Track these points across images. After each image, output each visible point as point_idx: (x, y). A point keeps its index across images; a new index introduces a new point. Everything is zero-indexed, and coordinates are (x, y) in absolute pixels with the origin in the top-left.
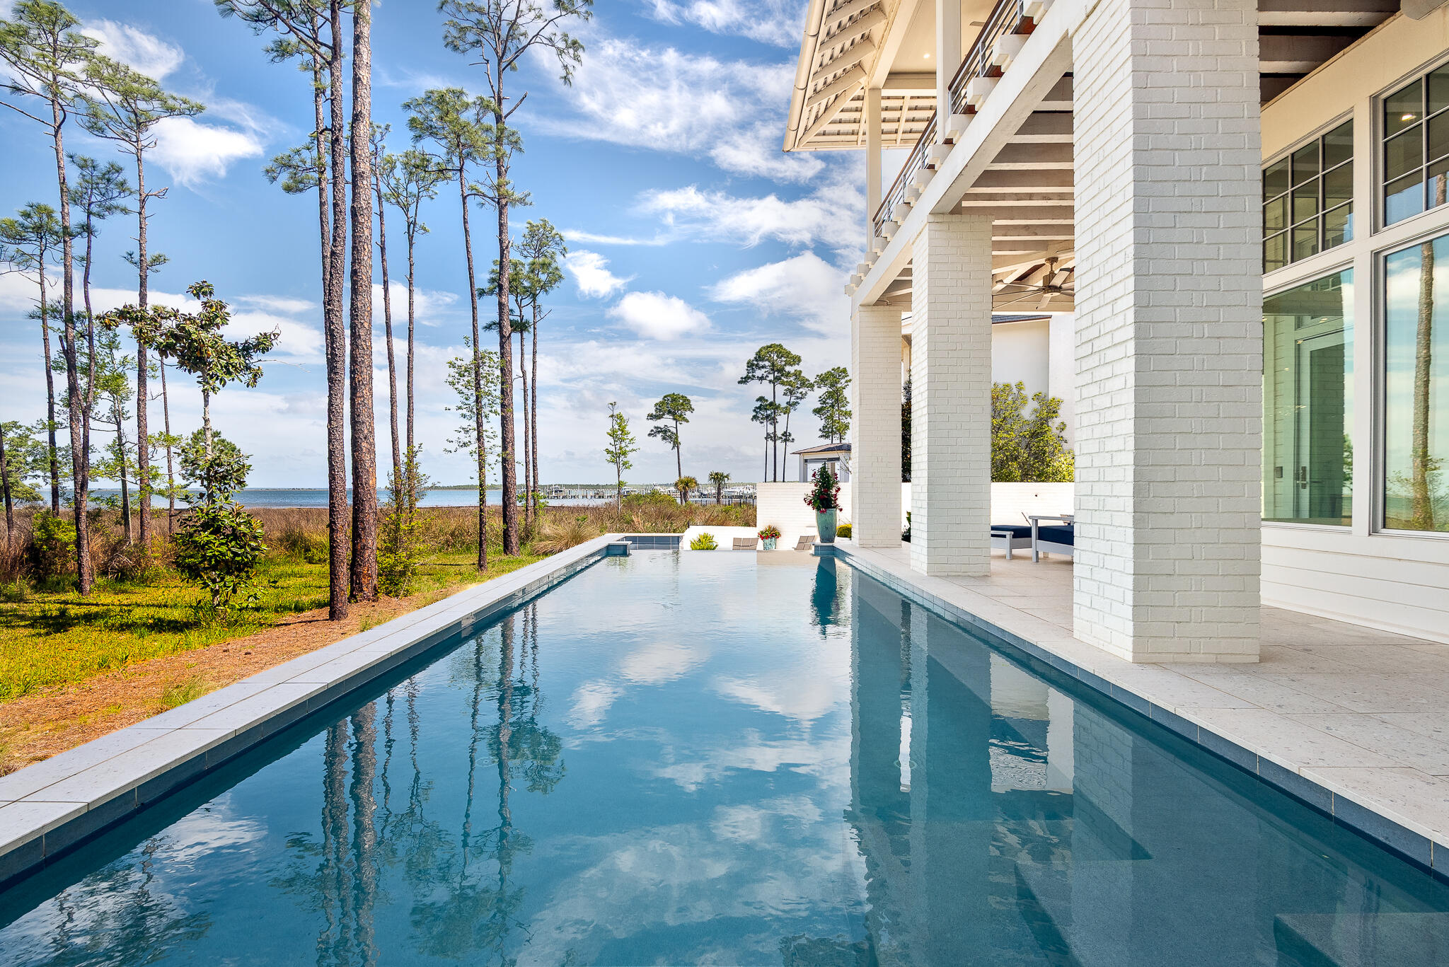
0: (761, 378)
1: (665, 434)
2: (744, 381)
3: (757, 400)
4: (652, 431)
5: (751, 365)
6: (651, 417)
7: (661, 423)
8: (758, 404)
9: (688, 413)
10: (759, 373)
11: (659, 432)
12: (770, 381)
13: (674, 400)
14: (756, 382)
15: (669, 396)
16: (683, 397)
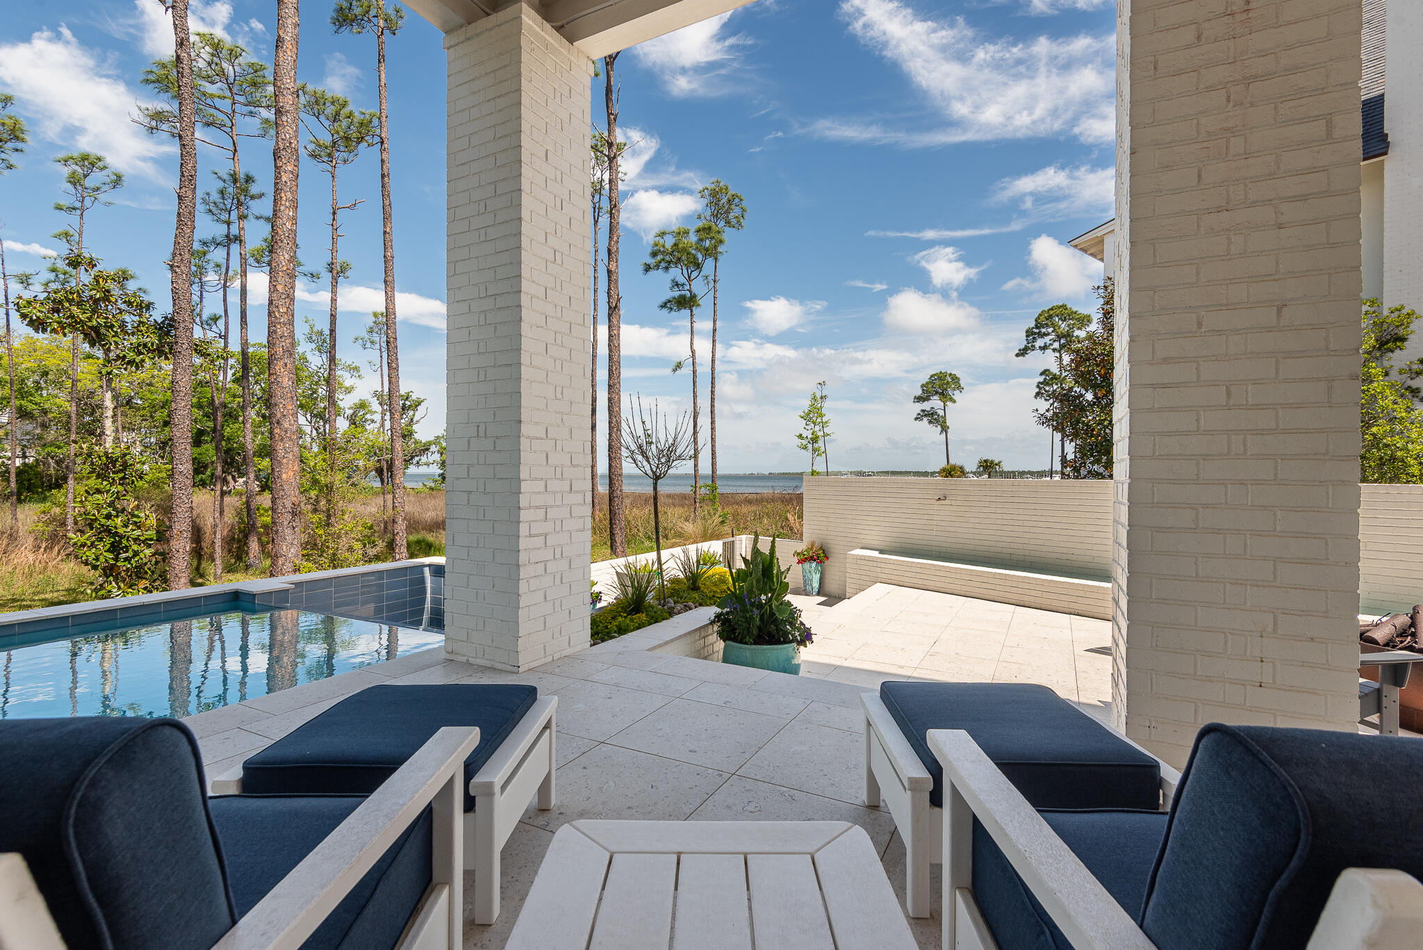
0: (1044, 348)
1: (932, 417)
2: (1023, 352)
3: (1041, 374)
4: (919, 414)
5: (1029, 333)
6: (919, 399)
7: (927, 406)
8: (1041, 379)
9: (957, 392)
10: (1040, 342)
11: (926, 415)
12: (1054, 350)
13: (940, 379)
14: (1038, 352)
15: (935, 375)
16: (950, 374)
